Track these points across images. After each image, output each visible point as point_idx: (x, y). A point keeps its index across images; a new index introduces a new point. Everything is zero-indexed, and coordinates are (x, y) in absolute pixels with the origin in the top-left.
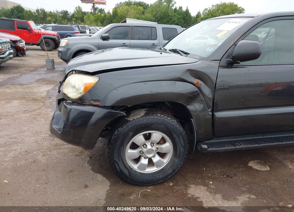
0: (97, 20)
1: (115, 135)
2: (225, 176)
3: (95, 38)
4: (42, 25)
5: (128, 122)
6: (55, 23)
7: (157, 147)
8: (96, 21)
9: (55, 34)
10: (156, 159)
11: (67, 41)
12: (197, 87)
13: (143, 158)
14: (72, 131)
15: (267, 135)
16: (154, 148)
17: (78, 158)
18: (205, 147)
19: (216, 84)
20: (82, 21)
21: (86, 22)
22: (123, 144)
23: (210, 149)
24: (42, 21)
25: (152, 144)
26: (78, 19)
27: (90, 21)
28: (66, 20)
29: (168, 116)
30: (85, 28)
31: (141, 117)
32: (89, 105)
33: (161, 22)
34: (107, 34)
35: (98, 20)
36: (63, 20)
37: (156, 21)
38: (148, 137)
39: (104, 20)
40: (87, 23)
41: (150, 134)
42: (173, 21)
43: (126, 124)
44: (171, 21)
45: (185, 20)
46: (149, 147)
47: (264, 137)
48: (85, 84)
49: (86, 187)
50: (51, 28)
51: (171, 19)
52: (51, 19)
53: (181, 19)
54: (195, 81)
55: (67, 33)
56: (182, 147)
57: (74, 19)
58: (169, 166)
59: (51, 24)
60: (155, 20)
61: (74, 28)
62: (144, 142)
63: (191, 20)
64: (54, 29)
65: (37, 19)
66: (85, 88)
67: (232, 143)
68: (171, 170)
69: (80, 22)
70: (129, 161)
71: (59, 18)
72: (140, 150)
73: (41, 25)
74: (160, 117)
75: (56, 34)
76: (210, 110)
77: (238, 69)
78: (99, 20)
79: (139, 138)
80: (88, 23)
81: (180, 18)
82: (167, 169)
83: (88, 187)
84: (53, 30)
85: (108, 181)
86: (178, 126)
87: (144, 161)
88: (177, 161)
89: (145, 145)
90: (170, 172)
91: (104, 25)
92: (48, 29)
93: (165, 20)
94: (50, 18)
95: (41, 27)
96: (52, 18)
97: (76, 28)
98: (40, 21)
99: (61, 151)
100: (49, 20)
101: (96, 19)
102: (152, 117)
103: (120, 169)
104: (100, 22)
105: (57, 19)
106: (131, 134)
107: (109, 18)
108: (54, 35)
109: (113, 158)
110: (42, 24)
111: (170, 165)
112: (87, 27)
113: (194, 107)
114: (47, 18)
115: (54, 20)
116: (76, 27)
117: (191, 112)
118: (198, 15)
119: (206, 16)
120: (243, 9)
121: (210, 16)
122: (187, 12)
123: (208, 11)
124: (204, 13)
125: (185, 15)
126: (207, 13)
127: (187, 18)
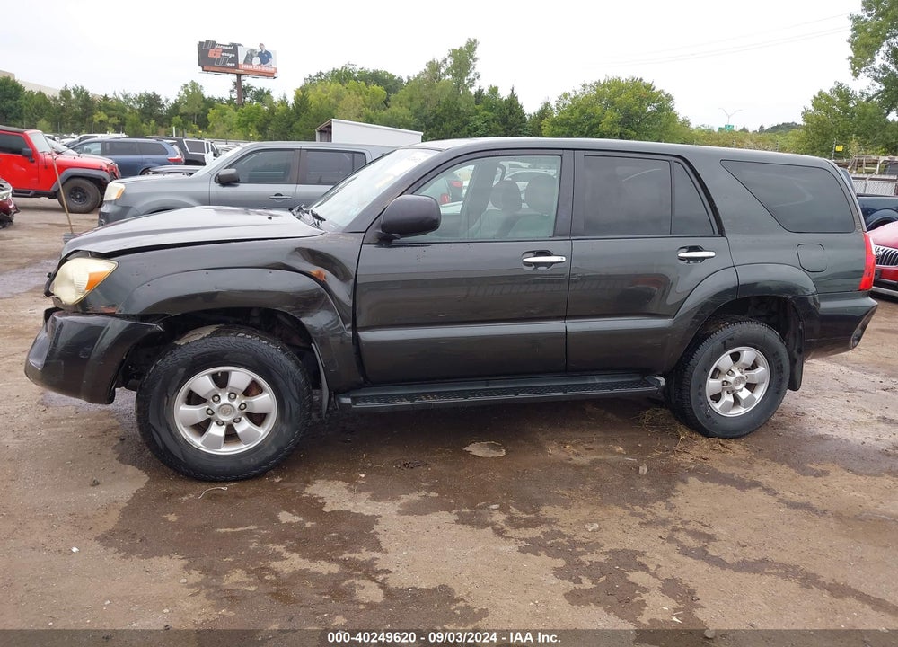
0: (248, 121)
1: (150, 374)
3: (200, 180)
4: (76, 136)
5: (175, 349)
6: (117, 130)
7: (243, 401)
8: (244, 124)
9: (105, 166)
10: (244, 426)
11: (122, 186)
12: (320, 282)
13: (214, 424)
14: (63, 363)
15: (495, 384)
16: (236, 404)
17: (94, 440)
18: (347, 401)
19: (356, 275)
20: (203, 124)
21: (213, 128)
22: (167, 392)
23: (358, 406)
24: (78, 124)
25: (232, 396)
26: (190, 120)
27: (225, 126)
28: (153, 122)
29: (261, 338)
30: (200, 147)
31: (203, 338)
32: (98, 314)
33: (438, 130)
34: (233, 171)
35: (249, 124)
36: (142, 122)
37: (422, 127)
38: (221, 381)
39: (268, 121)
40: (217, 130)
41: (226, 375)
42: (472, 129)
43: (172, 353)
44: (466, 127)
45: (505, 126)
46: (224, 400)
47: (487, 385)
48: (90, 275)
49: (95, 484)
50: (98, 148)
51: (466, 123)
52: (106, 117)
53: (496, 123)
54: (315, 270)
55: (145, 163)
56: (295, 399)
57: (177, 119)
58: (269, 441)
59: (105, 132)
60: (420, 124)
61: (168, 148)
62: (213, 390)
63: (524, 127)
64: (107, 149)
65: (61, 118)
66: (90, 283)
67: (411, 397)
68: (274, 449)
69: (195, 127)
70: (184, 429)
71: (131, 117)
72: (207, 407)
73: (72, 135)
74: (242, 339)
75: (108, 166)
76: (349, 325)
77: (401, 248)
78: (252, 121)
79: (202, 382)
80: (221, 130)
81: (493, 120)
82: (266, 445)
83: (98, 484)
84: (103, 153)
86: (282, 357)
87: (217, 431)
88: (285, 429)
89: (216, 398)
90: (270, 453)
91: (268, 136)
92: (88, 151)
93: (447, 126)
94: (103, 116)
95: (68, 146)
96: (109, 116)
97: (175, 147)
98: (72, 123)
99: (59, 429)
100: (101, 122)
101: (245, 118)
102: (226, 338)
103: (164, 444)
104: (257, 127)
105: (125, 119)
106: (182, 371)
107: (282, 119)
108: (102, 169)
109: (148, 420)
110: (78, 133)
112: (207, 144)
114: (95, 116)
115: (117, 121)
116: (172, 144)
118: (544, 113)
119: (566, 115)
120: (669, 98)
121: (577, 113)
122: (512, 103)
123: (573, 100)
124: (561, 105)
125: (507, 112)
126: (570, 106)
127: (511, 119)
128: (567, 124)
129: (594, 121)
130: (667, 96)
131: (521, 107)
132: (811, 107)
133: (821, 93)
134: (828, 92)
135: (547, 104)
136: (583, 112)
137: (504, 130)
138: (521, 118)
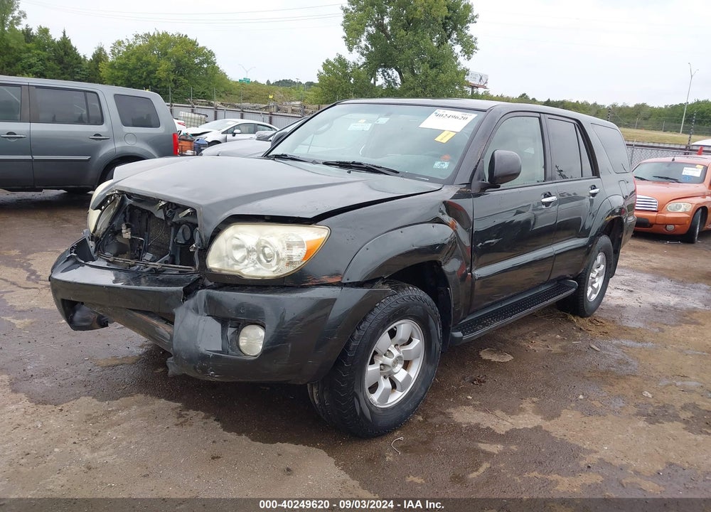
2: (475, 382)
7: (402, 350)
10: (403, 375)
12: (455, 231)
13: (383, 378)
14: (290, 346)
18: (458, 334)
19: (473, 223)
23: (465, 337)
25: (397, 347)
32: (318, 286)
41: (396, 329)
42: (26, 66)
44: (19, 63)
45: (62, 66)
48: (308, 243)
51: (19, 59)
53: (52, 62)
54: (450, 220)
62: (391, 345)
63: (80, 67)
66: (309, 252)
70: (368, 390)
72: (381, 362)
79: (383, 340)
81: (49, 59)
82: (418, 388)
85: (314, 448)
89: (387, 352)
90: (422, 394)
103: (361, 410)
109: (353, 389)
111: (421, 379)
113: (452, 266)
117: (448, 276)
118: (99, 56)
119: (124, 61)
120: (211, 54)
121: (133, 60)
122: (65, 45)
123: (128, 48)
124: (116, 51)
125: (62, 53)
126: (124, 52)
127: (66, 59)
128: (125, 69)
129: (151, 68)
130: (209, 52)
131: (76, 49)
132: (322, 71)
133: (327, 61)
134: (332, 60)
135: (101, 49)
136: (139, 59)
137: (61, 69)
138: (76, 59)
